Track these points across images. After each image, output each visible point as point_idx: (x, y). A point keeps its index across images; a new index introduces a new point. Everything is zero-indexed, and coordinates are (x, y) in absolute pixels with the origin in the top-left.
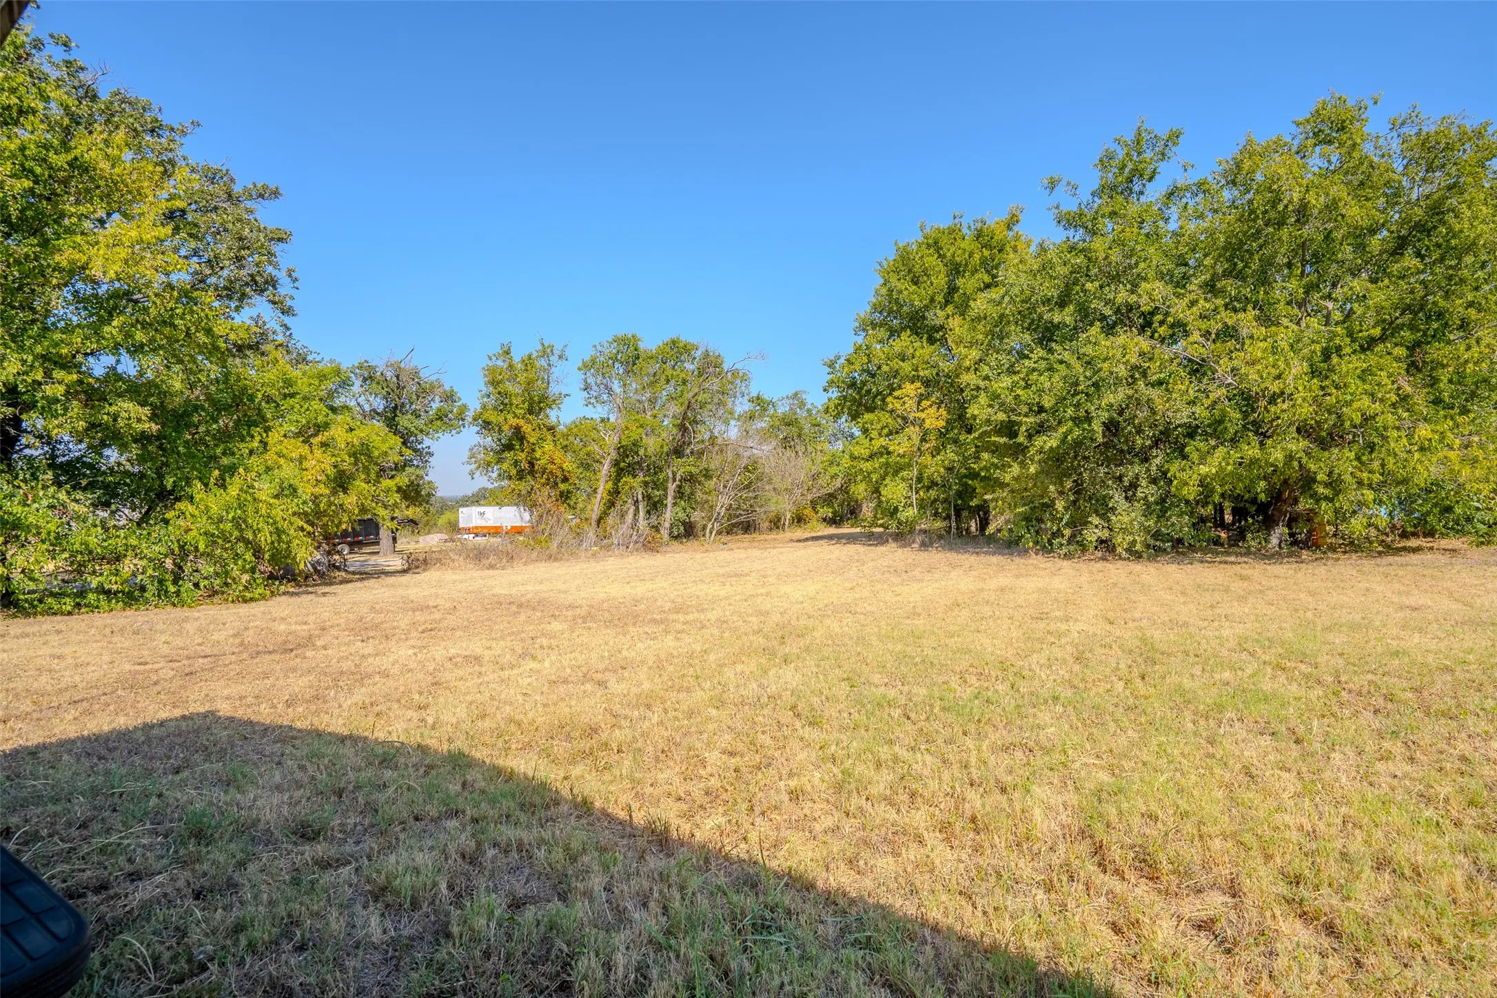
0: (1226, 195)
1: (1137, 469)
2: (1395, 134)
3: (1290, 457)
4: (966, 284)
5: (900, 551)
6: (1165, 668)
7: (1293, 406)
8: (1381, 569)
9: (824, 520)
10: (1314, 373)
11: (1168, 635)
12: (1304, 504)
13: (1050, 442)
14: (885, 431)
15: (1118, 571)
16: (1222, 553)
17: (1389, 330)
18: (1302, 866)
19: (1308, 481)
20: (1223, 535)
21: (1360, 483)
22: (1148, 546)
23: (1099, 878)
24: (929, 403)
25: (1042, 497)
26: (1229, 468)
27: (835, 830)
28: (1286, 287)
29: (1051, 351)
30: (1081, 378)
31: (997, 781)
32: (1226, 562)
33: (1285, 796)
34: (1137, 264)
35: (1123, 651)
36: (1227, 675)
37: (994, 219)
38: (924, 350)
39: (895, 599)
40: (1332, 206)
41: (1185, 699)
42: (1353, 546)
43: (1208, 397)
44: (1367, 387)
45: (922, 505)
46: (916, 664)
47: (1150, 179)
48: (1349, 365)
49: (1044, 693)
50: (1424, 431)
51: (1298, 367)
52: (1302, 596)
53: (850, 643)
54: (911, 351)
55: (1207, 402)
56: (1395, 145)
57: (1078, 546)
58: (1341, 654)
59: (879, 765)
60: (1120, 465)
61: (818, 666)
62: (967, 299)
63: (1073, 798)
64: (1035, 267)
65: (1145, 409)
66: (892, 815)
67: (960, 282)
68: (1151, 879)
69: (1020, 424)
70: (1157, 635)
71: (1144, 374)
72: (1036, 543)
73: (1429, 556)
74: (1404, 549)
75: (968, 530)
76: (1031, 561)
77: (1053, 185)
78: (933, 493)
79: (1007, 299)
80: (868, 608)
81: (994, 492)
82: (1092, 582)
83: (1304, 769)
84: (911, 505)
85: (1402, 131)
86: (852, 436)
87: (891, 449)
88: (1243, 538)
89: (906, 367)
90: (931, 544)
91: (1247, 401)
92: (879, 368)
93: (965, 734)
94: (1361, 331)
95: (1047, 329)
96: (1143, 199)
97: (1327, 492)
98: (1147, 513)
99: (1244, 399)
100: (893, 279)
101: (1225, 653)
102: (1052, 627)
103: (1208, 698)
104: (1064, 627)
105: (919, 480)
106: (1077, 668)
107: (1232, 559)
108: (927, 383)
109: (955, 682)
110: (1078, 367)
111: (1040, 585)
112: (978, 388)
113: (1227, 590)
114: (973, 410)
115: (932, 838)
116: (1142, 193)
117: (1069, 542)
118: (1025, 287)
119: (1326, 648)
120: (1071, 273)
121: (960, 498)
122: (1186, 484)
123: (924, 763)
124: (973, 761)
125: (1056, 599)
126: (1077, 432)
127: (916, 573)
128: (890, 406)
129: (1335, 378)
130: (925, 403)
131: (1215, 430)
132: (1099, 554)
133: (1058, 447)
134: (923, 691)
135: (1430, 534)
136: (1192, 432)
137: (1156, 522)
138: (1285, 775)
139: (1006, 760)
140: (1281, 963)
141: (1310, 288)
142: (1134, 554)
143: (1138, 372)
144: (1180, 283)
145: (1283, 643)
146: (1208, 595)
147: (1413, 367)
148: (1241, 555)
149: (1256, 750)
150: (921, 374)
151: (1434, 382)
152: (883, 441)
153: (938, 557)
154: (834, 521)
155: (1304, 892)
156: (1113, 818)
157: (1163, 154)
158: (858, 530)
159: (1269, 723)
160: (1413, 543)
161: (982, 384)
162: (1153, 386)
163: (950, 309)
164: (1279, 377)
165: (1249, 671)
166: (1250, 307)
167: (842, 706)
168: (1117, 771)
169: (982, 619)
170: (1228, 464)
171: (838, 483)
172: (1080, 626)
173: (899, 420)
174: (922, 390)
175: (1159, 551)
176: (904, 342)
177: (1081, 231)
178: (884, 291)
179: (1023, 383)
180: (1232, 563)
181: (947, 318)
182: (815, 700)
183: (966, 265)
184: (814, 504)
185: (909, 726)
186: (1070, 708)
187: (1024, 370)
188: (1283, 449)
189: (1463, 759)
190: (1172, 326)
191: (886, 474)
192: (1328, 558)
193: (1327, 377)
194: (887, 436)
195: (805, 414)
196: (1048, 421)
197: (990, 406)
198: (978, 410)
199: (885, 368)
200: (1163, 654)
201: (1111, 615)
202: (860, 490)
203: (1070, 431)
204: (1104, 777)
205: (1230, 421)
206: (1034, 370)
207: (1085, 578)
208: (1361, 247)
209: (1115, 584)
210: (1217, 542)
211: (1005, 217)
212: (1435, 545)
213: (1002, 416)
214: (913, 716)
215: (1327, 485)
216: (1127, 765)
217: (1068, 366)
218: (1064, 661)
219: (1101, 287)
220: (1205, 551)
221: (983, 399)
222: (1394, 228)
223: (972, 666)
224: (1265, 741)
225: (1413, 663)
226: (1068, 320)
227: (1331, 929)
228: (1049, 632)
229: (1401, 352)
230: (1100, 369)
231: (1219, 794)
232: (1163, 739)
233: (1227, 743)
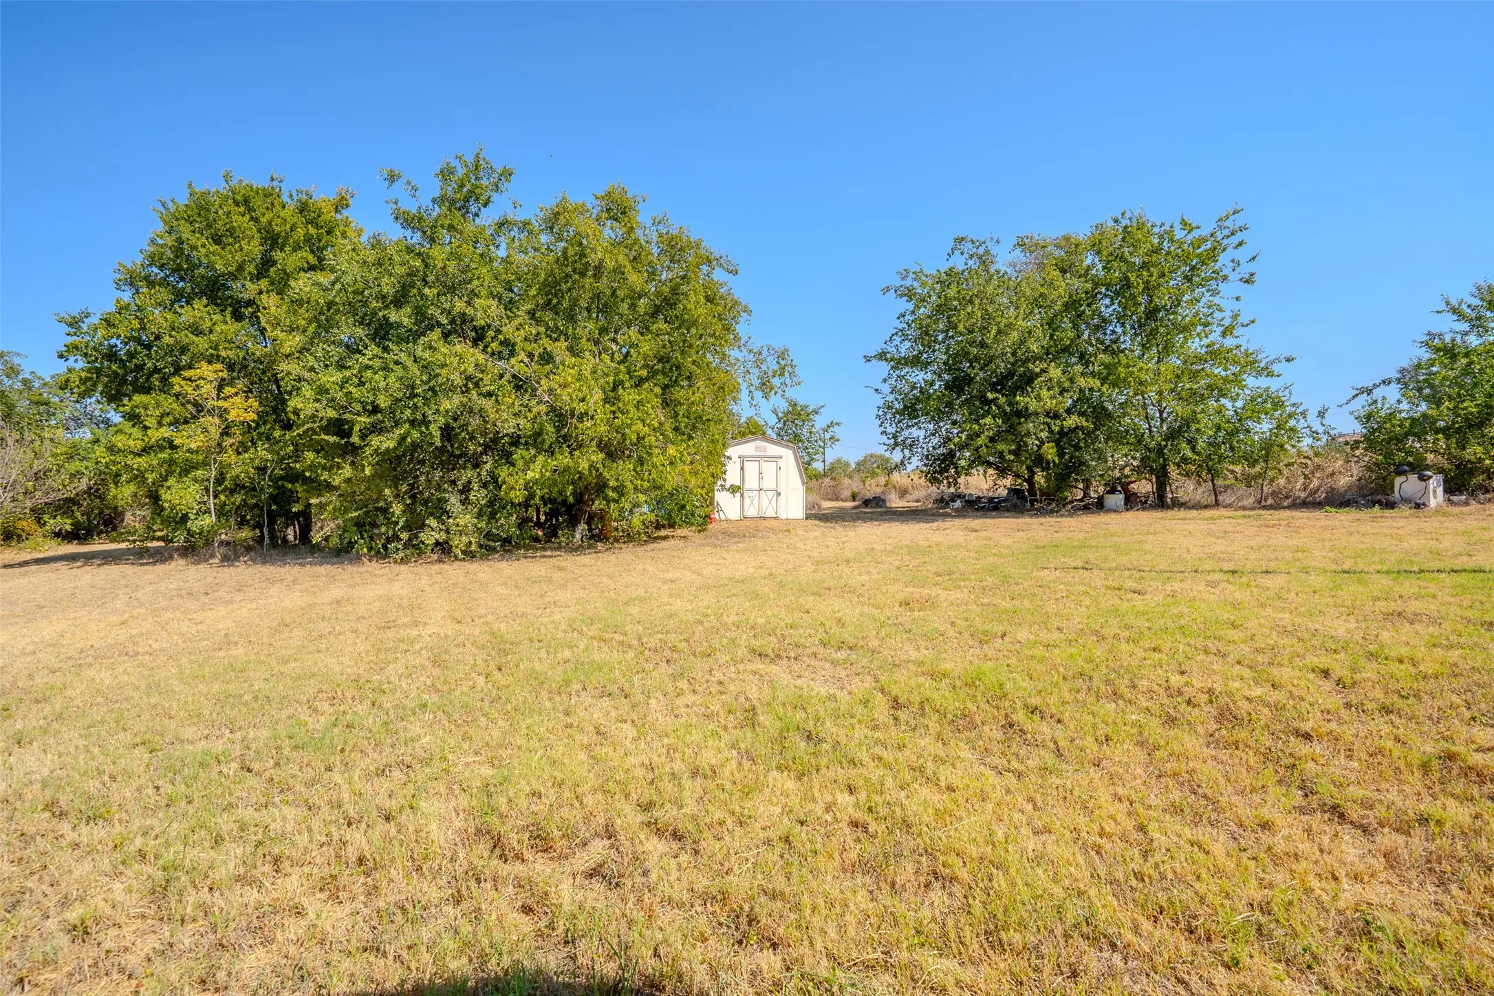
0: (543, 238)
1: (469, 473)
2: (654, 228)
3: (592, 466)
4: (286, 259)
5: (193, 568)
6: (516, 657)
7: (595, 425)
8: (649, 554)
9: (57, 535)
10: (606, 400)
11: (512, 626)
12: (598, 505)
13: (387, 442)
14: (167, 420)
15: (456, 572)
16: (540, 549)
17: (653, 373)
18: (649, 794)
19: (601, 486)
20: (540, 533)
21: (636, 489)
22: (481, 546)
23: (505, 869)
24: (233, 390)
25: (377, 501)
26: (547, 474)
27: (168, 950)
28: (587, 327)
29: (386, 349)
30: (418, 382)
31: (379, 808)
32: (545, 556)
33: (627, 742)
34: (470, 281)
35: (477, 648)
36: (567, 654)
37: (323, 196)
38: (226, 326)
39: (194, 630)
40: (618, 270)
41: (537, 681)
42: (630, 538)
43: (530, 411)
44: (640, 414)
45: (221, 512)
46: (246, 704)
47: (485, 205)
48: (629, 396)
49: (410, 704)
50: (672, 450)
51: (598, 395)
52: (604, 580)
53: (136, 695)
54: (209, 324)
55: (530, 416)
56: (654, 237)
57: (415, 548)
58: (639, 622)
59: (218, 841)
60: (453, 469)
61: (87, 736)
62: (286, 276)
63: (463, 801)
64: (371, 259)
65: (477, 417)
66: (252, 895)
67: (278, 255)
68: (546, 850)
69: (353, 423)
70: (503, 626)
71: (477, 385)
72: (370, 549)
73: (672, 542)
74: (658, 538)
75: (285, 540)
76: (365, 569)
77: (392, 178)
78: (238, 499)
79: (338, 286)
80: (156, 646)
81: (319, 495)
82: (434, 584)
83: (635, 718)
84: (208, 511)
85: (659, 228)
86: (107, 423)
87: (177, 442)
88: (556, 536)
89: (201, 343)
90: (237, 558)
91: (560, 417)
92: (158, 338)
93: (329, 769)
94: (635, 371)
95: (381, 326)
96: (477, 220)
97: (615, 495)
98: (479, 515)
99: (556, 416)
100: (185, 231)
101: (561, 635)
102: (403, 634)
103: (557, 676)
104: (414, 633)
105: (220, 480)
106: (436, 671)
107: (549, 553)
108: (230, 367)
109: (304, 714)
110: (414, 370)
111: (380, 592)
112: (299, 380)
113: (550, 580)
114: (293, 403)
115: (312, 905)
116: (477, 215)
117: (406, 546)
118: (359, 278)
119: (629, 619)
120: (408, 274)
121: (276, 503)
122: (513, 488)
123: (284, 817)
124: (346, 796)
125: (400, 605)
126: (415, 434)
127: (221, 593)
128: (177, 388)
129: (621, 405)
130: (228, 390)
131: (535, 442)
132: (435, 557)
133: (396, 448)
134: (264, 733)
135: (672, 526)
136: (516, 441)
137: (487, 524)
138: (625, 726)
139: (385, 785)
140: (653, 876)
141: (603, 331)
142: (469, 555)
143: (471, 382)
144: (510, 305)
145: (600, 620)
146: (536, 585)
147: (666, 403)
148: (556, 549)
149: (600, 711)
150: (223, 354)
151: (676, 415)
152: (166, 432)
153: (246, 572)
154: (74, 535)
155: (657, 814)
156: (504, 808)
157: (497, 186)
158: (123, 545)
159: (605, 687)
160: (663, 533)
161: (306, 375)
162: (485, 396)
163: (264, 284)
164: (583, 400)
165: (582, 647)
166: (562, 338)
167: (142, 781)
168: (496, 762)
169: (320, 637)
170: (547, 470)
171: (83, 484)
172: (430, 630)
173: (190, 407)
174: (225, 374)
175: (493, 550)
176: (198, 311)
177: (419, 234)
178: (169, 241)
179: (355, 380)
180: (550, 557)
181: (261, 293)
182: (92, 785)
183: (286, 238)
184: (37, 515)
185: (252, 781)
186: (440, 714)
187: (357, 366)
188: (588, 460)
189: (721, 683)
190: (501, 343)
191: (169, 473)
192: (615, 548)
193: (614, 404)
194: (170, 424)
195: (18, 385)
196: (383, 422)
197: (317, 400)
198: (302, 403)
199: (167, 340)
200: (512, 644)
201: (458, 615)
202: (123, 493)
203: (408, 434)
204: (487, 771)
205: (547, 434)
206: (368, 367)
207: (425, 581)
208: (633, 307)
209: (455, 585)
210: (537, 540)
211: (333, 197)
212: (675, 534)
213: (332, 413)
214: (256, 766)
215: (614, 489)
216: (504, 754)
217: (405, 368)
218: (424, 667)
219: (438, 295)
220: (527, 548)
221: (308, 392)
222: (652, 297)
223: (320, 691)
224: (606, 702)
225: (681, 621)
226: (405, 321)
227: (677, 836)
228: (399, 641)
229: (658, 390)
230: (438, 375)
231: (582, 756)
232: (528, 721)
233: (581, 712)
